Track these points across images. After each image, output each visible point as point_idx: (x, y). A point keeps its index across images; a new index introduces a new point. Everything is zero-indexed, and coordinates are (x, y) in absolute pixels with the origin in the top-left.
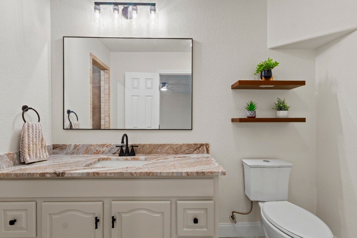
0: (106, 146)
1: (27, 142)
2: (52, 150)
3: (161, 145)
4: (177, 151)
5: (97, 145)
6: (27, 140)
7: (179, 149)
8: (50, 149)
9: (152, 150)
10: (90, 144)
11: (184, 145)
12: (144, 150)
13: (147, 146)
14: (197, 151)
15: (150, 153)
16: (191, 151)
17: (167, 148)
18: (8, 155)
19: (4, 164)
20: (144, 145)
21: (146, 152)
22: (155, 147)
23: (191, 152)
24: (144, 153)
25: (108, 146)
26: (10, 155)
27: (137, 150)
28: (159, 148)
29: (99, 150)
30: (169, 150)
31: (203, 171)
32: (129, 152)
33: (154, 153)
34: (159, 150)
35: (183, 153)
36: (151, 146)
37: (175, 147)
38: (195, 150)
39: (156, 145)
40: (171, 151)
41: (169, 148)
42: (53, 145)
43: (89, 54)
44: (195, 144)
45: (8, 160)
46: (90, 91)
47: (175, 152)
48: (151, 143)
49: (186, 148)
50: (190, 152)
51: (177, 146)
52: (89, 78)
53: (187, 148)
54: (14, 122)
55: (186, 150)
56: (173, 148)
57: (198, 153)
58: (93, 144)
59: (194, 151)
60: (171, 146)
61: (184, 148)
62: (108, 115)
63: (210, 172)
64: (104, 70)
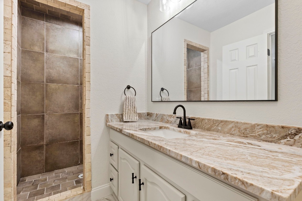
0: (173, 116)
1: (125, 108)
2: (147, 116)
3: (222, 121)
4: (245, 133)
5: (167, 115)
6: (125, 106)
7: (249, 131)
8: (145, 115)
9: (211, 127)
10: (163, 114)
11: (258, 125)
12: (203, 125)
13: (206, 121)
14: (286, 140)
15: (209, 130)
16: (274, 137)
17: (230, 126)
18: (116, 115)
19: (114, 120)
20: (203, 120)
21: (205, 128)
22: (215, 122)
23: (273, 139)
24: (203, 129)
25: (174, 117)
26: (118, 115)
27: (196, 124)
28: (220, 125)
29: (168, 120)
30: (233, 129)
31: (225, 171)
32: (186, 125)
33: (213, 130)
34: (219, 128)
35: (258, 138)
36: (210, 121)
37: (243, 127)
38: (284, 137)
39: (216, 121)
40: (237, 132)
41: (233, 127)
42: (147, 113)
43: (184, 41)
44: (283, 127)
45: (117, 118)
46: (184, 72)
47: (243, 135)
48: (210, 118)
49: (262, 131)
50: (271, 139)
51: (246, 125)
52: (183, 61)
53: (265, 131)
54: (122, 96)
55: (263, 134)
56: (239, 128)
57: (291, 145)
58: (165, 114)
59: (279, 139)
60: (236, 124)
61: (258, 131)
62: (207, 92)
63: (239, 179)
64: (204, 51)
